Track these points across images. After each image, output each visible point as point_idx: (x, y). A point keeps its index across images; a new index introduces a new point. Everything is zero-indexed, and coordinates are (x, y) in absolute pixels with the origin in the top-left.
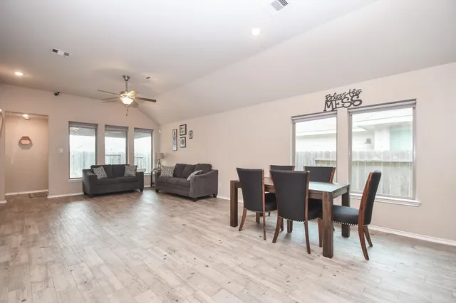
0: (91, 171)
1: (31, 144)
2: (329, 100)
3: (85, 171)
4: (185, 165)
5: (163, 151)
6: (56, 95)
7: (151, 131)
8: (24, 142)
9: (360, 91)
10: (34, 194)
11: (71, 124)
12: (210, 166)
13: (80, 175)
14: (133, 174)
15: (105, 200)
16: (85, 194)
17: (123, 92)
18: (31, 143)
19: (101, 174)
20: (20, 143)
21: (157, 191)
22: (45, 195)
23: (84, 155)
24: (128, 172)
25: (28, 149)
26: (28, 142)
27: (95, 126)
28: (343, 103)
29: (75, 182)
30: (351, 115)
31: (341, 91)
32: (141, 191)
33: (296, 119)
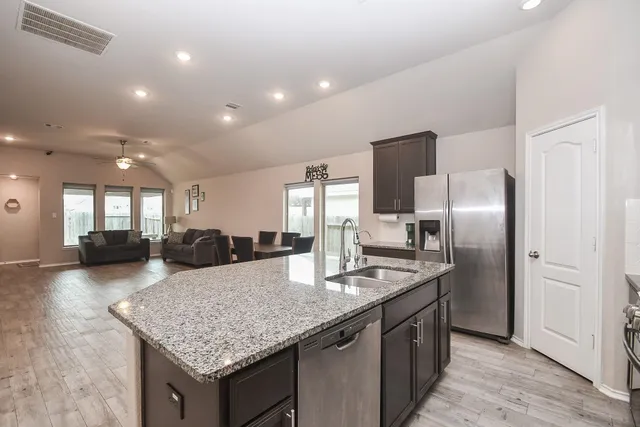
0: (88, 237)
1: (19, 208)
2: (310, 172)
3: (81, 238)
4: (196, 230)
5: (176, 214)
6: (48, 154)
7: (162, 190)
8: (11, 205)
9: (327, 166)
10: (23, 264)
11: (66, 185)
12: (218, 232)
13: (76, 242)
14: (137, 240)
15: (102, 268)
16: (82, 263)
17: (119, 158)
18: (19, 206)
19: (100, 241)
20: (6, 206)
21: (165, 260)
22: (36, 265)
23: (84, 216)
24: (131, 238)
25: (16, 213)
26: (14, 205)
27: (93, 187)
28: (317, 175)
29: (71, 249)
30: (324, 186)
31: (317, 164)
32: (147, 260)
33: (288, 186)
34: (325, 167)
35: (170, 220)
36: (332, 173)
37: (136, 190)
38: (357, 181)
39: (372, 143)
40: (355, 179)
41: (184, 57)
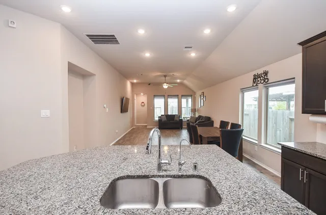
2: (256, 78)
3: (159, 117)
4: (201, 116)
6: (149, 85)
7: (191, 96)
8: (142, 104)
9: (268, 72)
11: (155, 96)
12: (209, 118)
13: (158, 119)
14: (178, 119)
17: (163, 83)
18: (144, 104)
19: (163, 119)
22: (146, 126)
24: (176, 119)
25: (143, 107)
27: (164, 96)
28: (261, 80)
29: (156, 122)
30: (267, 88)
31: (260, 71)
32: (182, 129)
33: (243, 90)
34: (266, 73)
35: (194, 110)
36: (271, 78)
37: (180, 96)
38: (293, 82)
39: (300, 44)
40: (291, 80)
41: (141, 32)
